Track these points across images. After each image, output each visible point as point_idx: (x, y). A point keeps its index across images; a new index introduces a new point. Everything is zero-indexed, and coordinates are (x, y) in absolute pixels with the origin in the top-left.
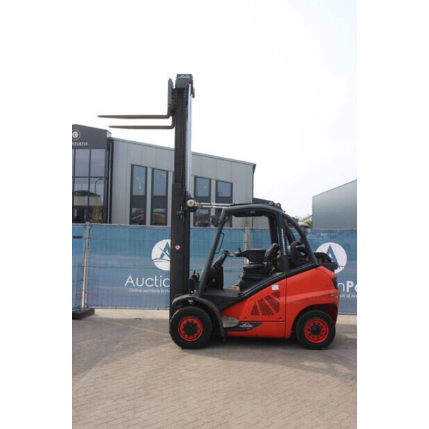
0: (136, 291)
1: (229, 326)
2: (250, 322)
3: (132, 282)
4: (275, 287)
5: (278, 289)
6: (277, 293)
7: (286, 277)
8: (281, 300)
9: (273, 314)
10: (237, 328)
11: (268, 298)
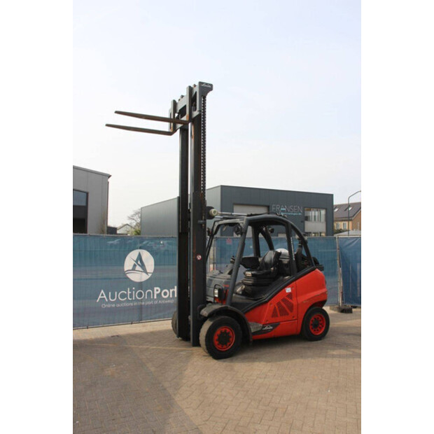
0: (109, 306)
1: (255, 330)
2: (270, 324)
3: (105, 297)
4: (288, 290)
5: (290, 291)
6: (290, 295)
7: (295, 280)
8: (294, 301)
9: (288, 314)
10: (261, 332)
11: (284, 300)
